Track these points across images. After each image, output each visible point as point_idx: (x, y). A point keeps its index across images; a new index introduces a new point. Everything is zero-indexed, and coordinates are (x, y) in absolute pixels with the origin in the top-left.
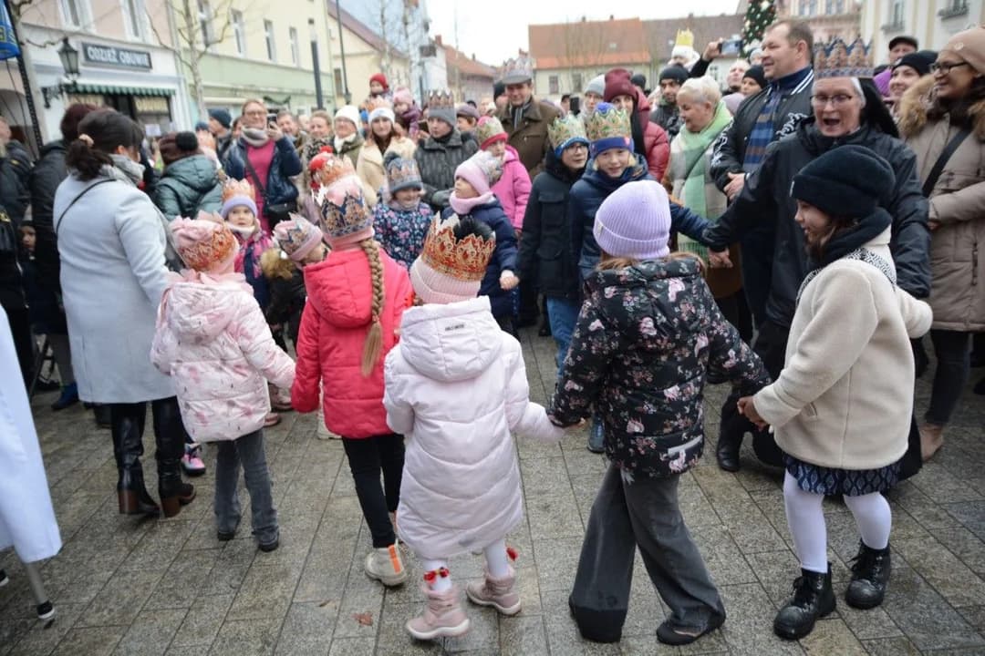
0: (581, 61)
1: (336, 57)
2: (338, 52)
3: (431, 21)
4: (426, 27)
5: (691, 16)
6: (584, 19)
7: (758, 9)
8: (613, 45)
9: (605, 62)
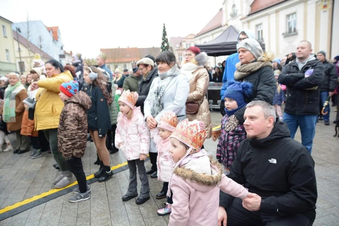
0: (116, 61)
1: (17, 58)
2: (19, 56)
3: (64, 46)
4: (62, 48)
5: (154, 47)
6: (119, 47)
7: (164, 46)
8: (128, 56)
9: (125, 61)
